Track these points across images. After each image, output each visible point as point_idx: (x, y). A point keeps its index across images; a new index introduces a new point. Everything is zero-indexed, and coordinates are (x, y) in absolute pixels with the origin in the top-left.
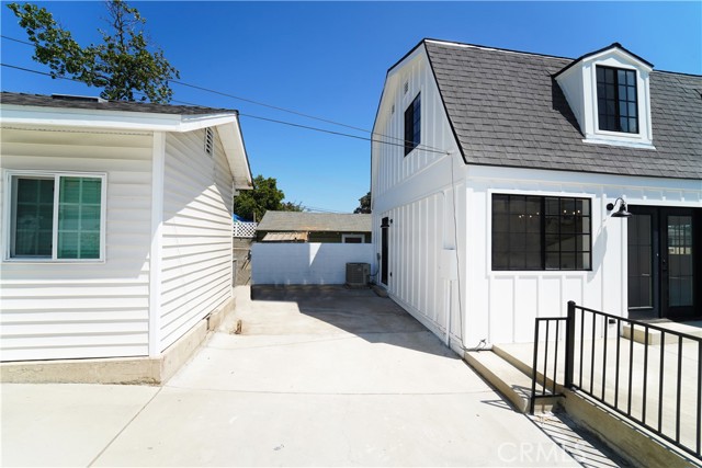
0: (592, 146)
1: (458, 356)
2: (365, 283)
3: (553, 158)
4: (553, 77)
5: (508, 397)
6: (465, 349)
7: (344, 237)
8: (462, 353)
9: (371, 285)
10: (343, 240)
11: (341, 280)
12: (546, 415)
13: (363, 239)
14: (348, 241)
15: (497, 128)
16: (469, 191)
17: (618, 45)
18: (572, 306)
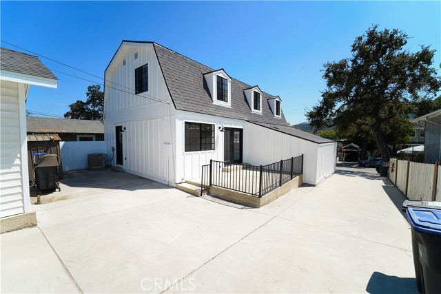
0: (215, 105)
1: (173, 187)
2: (104, 165)
3: (204, 109)
4: (204, 74)
5: (194, 194)
6: (176, 184)
7: (78, 137)
8: (175, 186)
9: (108, 167)
10: (78, 139)
11: (84, 165)
12: (205, 195)
13: (94, 138)
14: (82, 139)
15: (186, 95)
16: (177, 120)
17: (222, 69)
18: (211, 161)
